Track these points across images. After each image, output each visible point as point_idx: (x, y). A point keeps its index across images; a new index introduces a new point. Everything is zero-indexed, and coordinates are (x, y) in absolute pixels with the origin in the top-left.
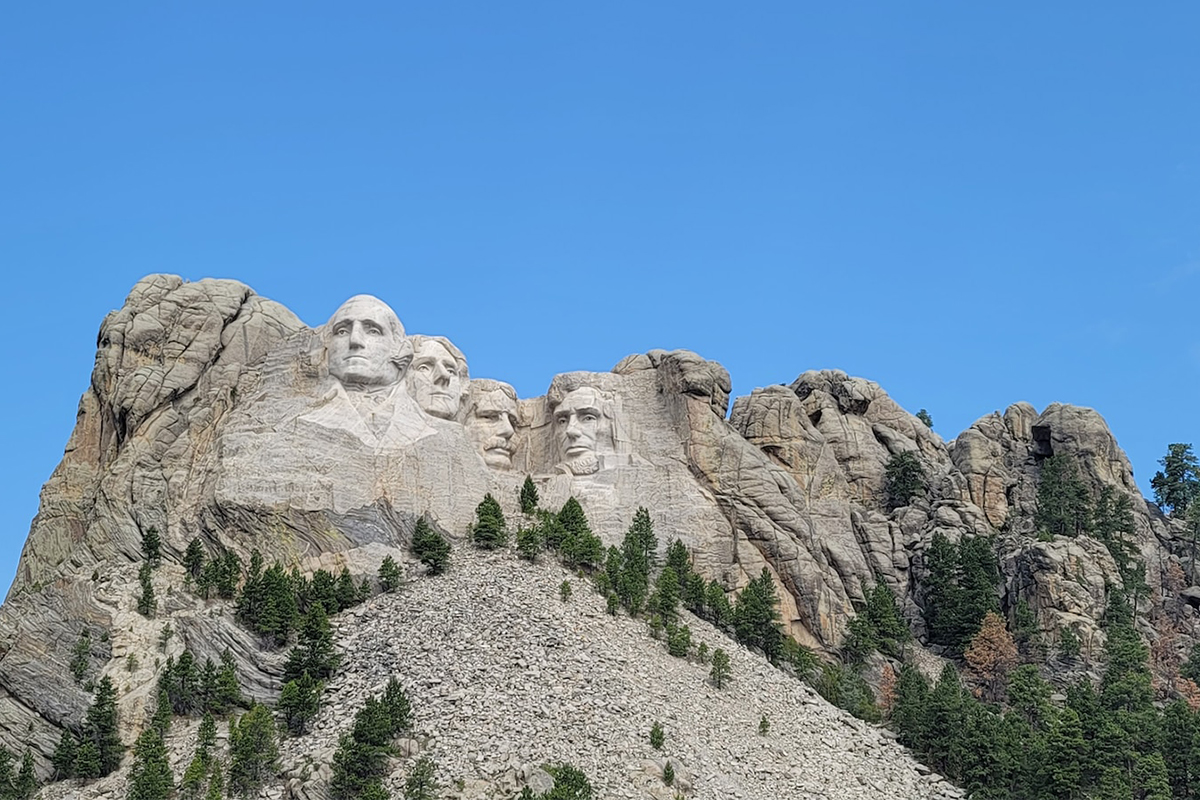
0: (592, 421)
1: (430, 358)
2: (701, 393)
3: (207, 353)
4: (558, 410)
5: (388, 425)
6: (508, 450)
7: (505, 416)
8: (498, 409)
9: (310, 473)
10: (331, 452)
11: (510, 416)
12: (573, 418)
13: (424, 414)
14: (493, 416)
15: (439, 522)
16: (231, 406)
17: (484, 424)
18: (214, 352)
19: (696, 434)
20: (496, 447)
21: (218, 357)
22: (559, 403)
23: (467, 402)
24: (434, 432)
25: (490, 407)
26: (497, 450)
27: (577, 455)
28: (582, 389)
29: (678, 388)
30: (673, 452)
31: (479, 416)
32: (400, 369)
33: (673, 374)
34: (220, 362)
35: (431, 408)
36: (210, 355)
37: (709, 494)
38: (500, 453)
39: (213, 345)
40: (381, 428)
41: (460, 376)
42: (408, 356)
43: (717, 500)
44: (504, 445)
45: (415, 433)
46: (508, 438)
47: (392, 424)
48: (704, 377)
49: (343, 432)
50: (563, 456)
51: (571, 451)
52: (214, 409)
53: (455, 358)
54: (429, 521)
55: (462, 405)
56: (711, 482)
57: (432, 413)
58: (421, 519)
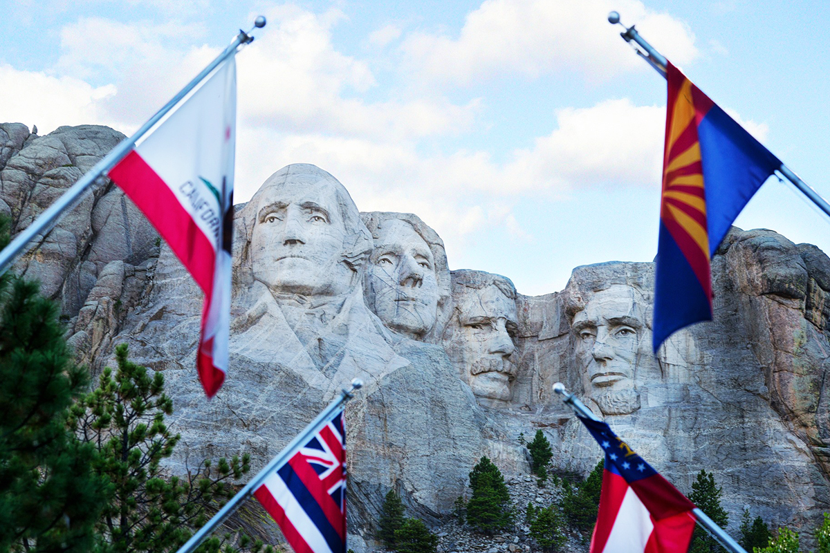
0: (630, 335)
1: (394, 247)
2: (789, 295)
3: (73, 244)
4: (579, 318)
5: (342, 356)
6: (506, 373)
7: (501, 325)
8: (490, 315)
9: (235, 430)
10: (262, 398)
11: (508, 324)
12: (602, 330)
13: (387, 332)
14: (485, 323)
15: (416, 494)
16: (114, 326)
17: (471, 336)
18: (83, 242)
19: (783, 357)
20: (490, 371)
21: (88, 248)
22: (581, 310)
23: (446, 308)
24: (405, 362)
25: (479, 313)
26: (490, 374)
27: (609, 384)
28: (615, 289)
29: (755, 287)
30: (748, 381)
31: (463, 325)
32: (355, 270)
33: (748, 265)
34: (92, 255)
35: (396, 321)
36: (78, 246)
37: (802, 445)
38: (495, 379)
39: (81, 232)
40: (332, 360)
41: (437, 271)
42: (365, 253)
43: (814, 453)
44: (500, 368)
45: (379, 366)
46: (507, 356)
47: (347, 355)
48: (793, 272)
49: (278, 369)
50: (588, 385)
51: (598, 380)
52: (91, 332)
53: (430, 244)
54: (402, 494)
55: (440, 312)
56: (805, 426)
57: (399, 328)
58: (391, 493)
